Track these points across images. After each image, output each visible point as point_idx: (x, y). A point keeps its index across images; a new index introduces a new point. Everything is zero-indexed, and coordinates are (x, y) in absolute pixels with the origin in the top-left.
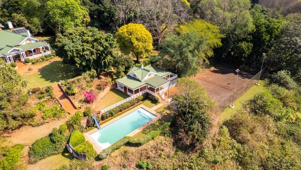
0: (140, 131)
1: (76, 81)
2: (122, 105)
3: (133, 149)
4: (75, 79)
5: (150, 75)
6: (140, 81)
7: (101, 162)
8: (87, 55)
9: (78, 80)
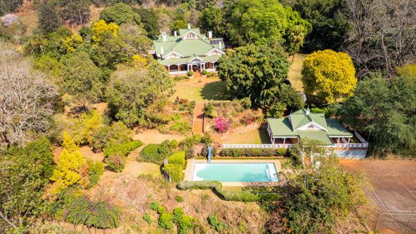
0: (243, 185)
1: (222, 105)
2: (250, 149)
3: (215, 198)
4: (221, 101)
5: (311, 126)
6: (292, 130)
7: (179, 191)
8: (240, 79)
9: (224, 104)
